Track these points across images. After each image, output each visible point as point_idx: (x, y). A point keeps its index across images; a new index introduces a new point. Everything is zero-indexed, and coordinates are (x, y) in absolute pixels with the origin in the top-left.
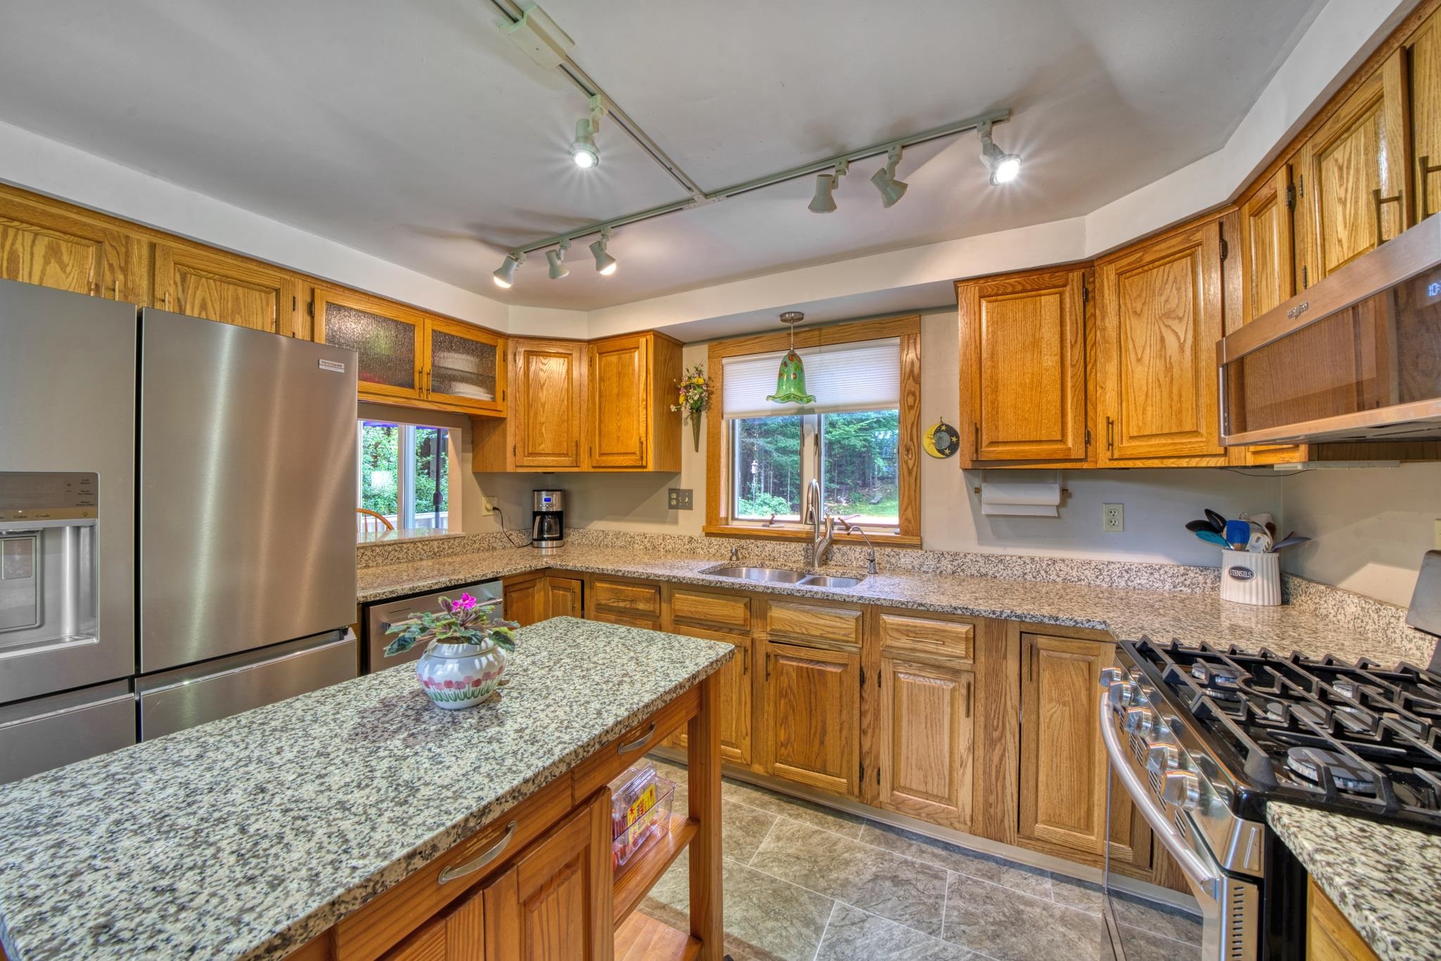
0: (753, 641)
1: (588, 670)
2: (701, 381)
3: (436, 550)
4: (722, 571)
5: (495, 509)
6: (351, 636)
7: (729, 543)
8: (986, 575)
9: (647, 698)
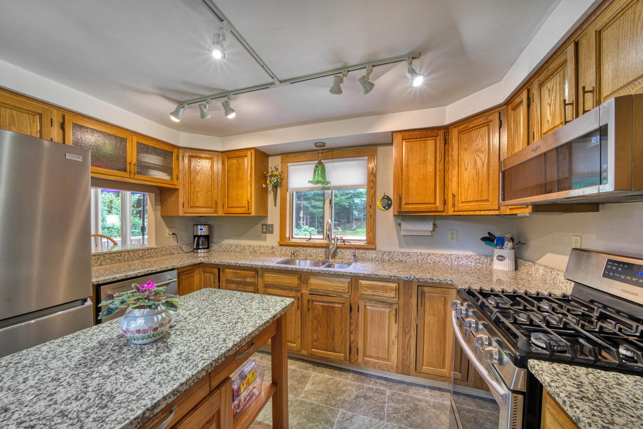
0: (302, 294)
1: (219, 316)
2: (277, 173)
3: (141, 255)
4: (287, 262)
5: (173, 234)
6: (89, 303)
7: (291, 249)
8: (402, 261)
9: (250, 330)
